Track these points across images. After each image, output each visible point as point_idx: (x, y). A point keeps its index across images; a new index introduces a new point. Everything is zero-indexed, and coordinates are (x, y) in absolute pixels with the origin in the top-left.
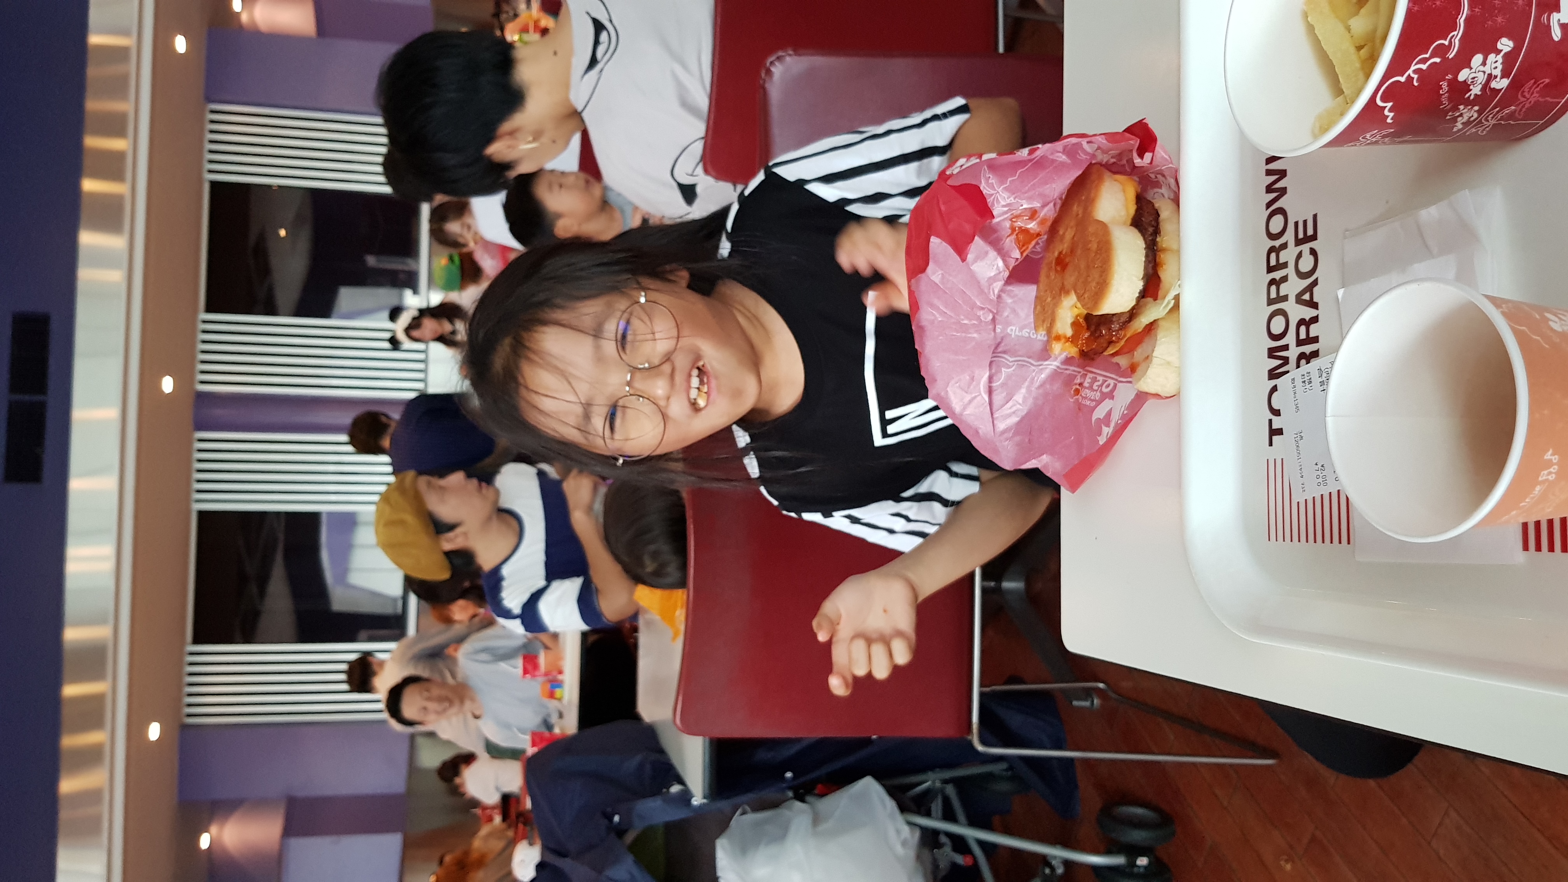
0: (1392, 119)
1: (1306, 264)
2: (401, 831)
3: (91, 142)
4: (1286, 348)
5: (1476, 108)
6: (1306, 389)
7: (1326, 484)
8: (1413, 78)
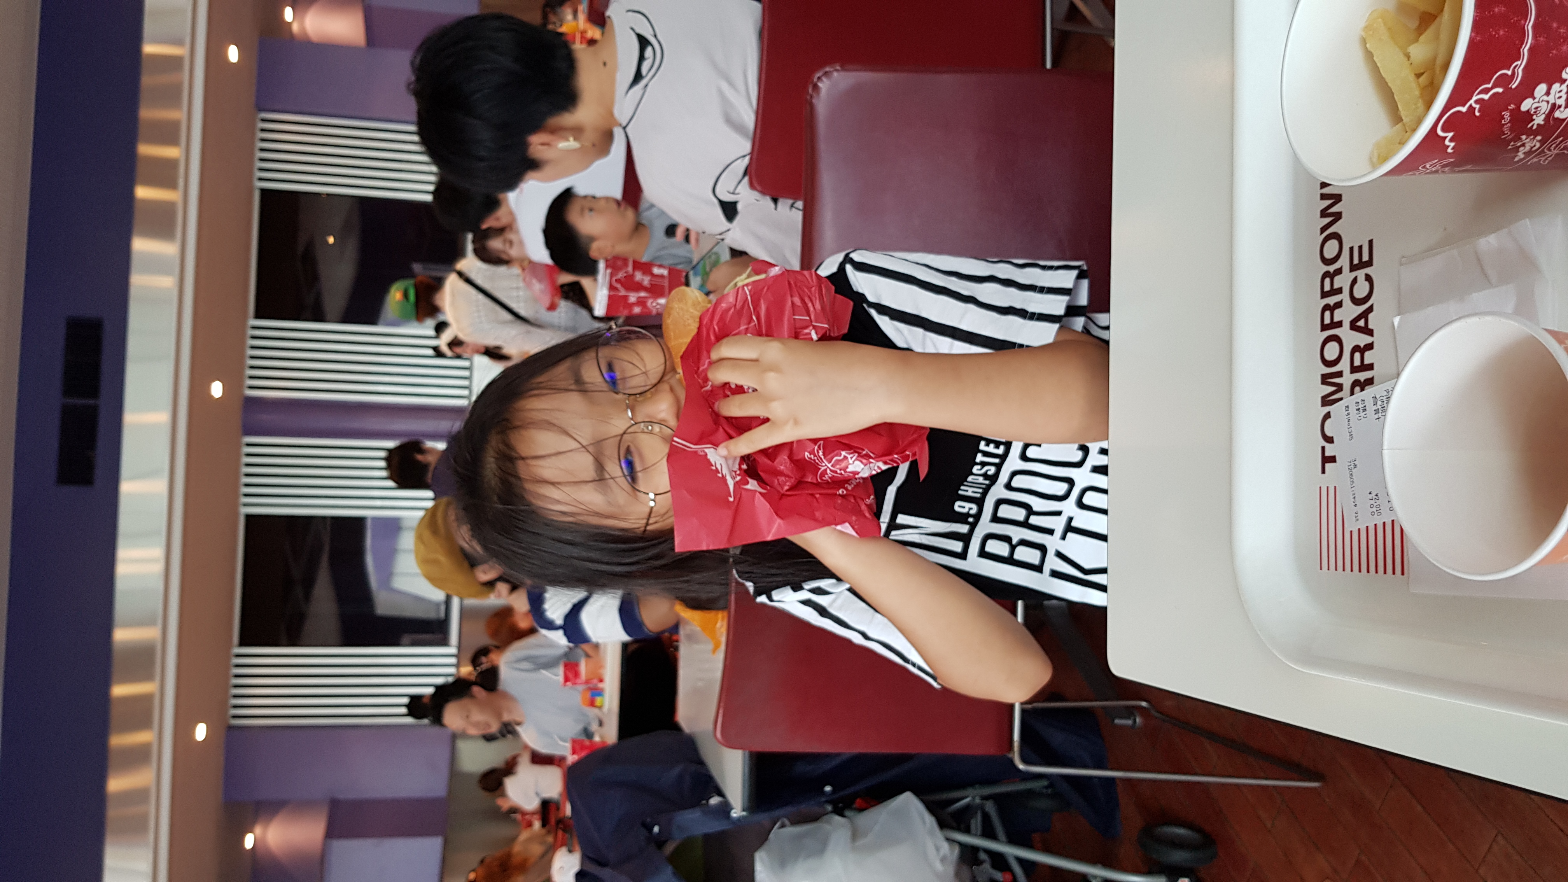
0: (1453, 148)
1: (1361, 291)
2: (442, 835)
3: (145, 149)
4: (1340, 374)
5: (1539, 138)
6: (1360, 416)
7: (1379, 514)
8: (1475, 108)
